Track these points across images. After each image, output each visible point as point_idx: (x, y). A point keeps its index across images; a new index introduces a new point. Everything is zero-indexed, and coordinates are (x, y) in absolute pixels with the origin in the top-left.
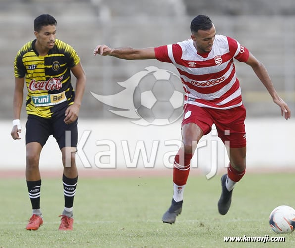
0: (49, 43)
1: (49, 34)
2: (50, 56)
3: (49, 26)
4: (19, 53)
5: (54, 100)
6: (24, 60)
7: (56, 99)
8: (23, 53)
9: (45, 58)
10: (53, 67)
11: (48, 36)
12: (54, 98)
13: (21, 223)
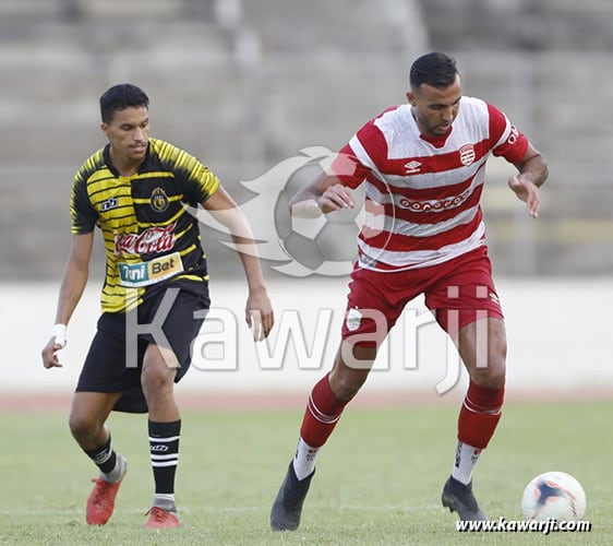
0: (131, 146)
1: (130, 127)
2: (142, 176)
3: (130, 111)
4: (77, 176)
5: (154, 273)
6: (90, 190)
7: (158, 269)
8: (87, 174)
9: (132, 181)
10: (152, 202)
11: (130, 133)
12: (154, 268)
13: (60, 512)
